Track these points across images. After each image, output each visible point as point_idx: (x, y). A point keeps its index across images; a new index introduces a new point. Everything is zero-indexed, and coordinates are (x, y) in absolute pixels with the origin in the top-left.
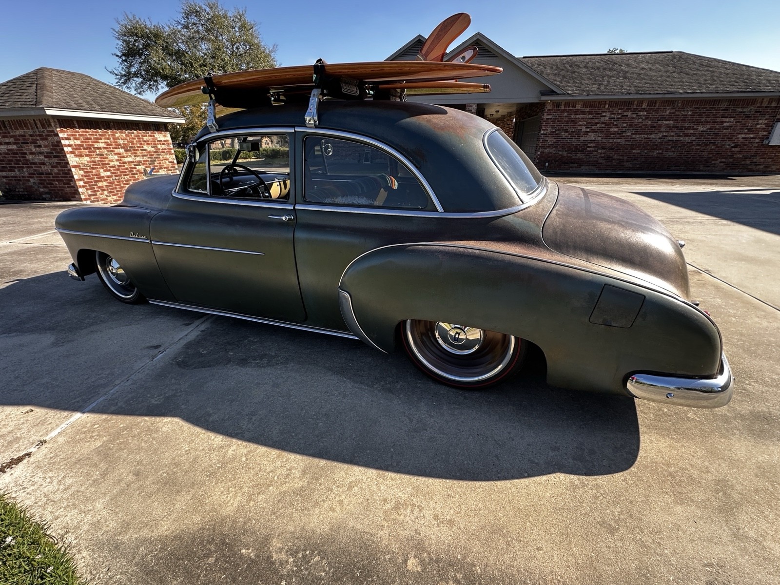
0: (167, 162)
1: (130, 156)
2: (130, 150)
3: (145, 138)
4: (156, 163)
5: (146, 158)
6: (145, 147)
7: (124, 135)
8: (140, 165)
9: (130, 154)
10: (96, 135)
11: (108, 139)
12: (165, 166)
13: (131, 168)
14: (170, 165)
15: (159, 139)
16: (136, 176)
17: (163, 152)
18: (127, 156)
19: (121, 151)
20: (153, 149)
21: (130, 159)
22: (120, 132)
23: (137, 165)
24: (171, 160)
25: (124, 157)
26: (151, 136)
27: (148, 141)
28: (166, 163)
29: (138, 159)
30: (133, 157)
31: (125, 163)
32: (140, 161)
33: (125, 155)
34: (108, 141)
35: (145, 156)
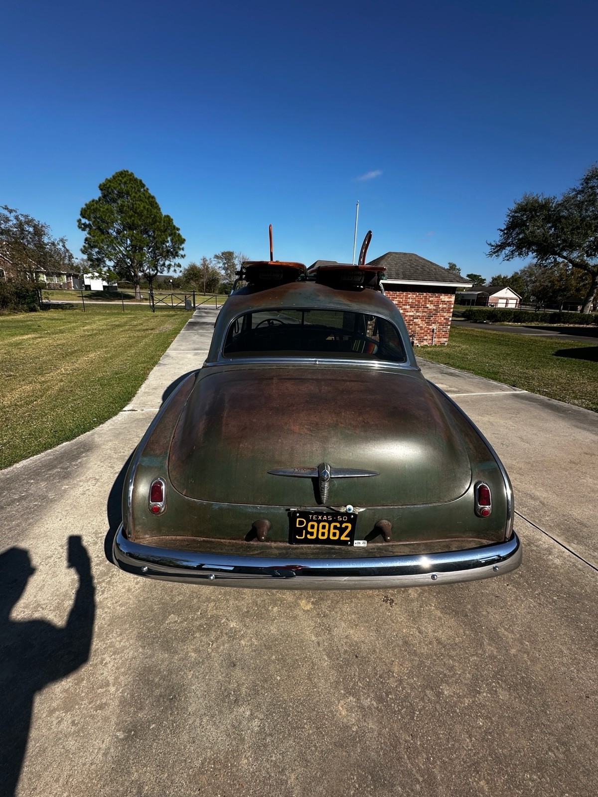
0: (443, 318)
1: (413, 311)
2: (415, 307)
3: (431, 299)
4: (432, 318)
5: (425, 314)
6: (428, 305)
7: (415, 296)
8: (417, 318)
9: (413, 310)
10: (394, 295)
11: (402, 298)
12: (439, 321)
13: (409, 320)
14: (445, 321)
15: (443, 300)
16: (411, 326)
17: (442, 310)
18: (410, 311)
19: (408, 307)
20: (434, 307)
21: (411, 314)
22: (412, 294)
23: (415, 318)
24: (447, 317)
25: (408, 312)
26: (437, 297)
27: (433, 301)
28: (441, 319)
29: (418, 314)
30: (415, 312)
31: (407, 316)
32: (419, 316)
33: (409, 310)
34: (401, 300)
35: (425, 312)
